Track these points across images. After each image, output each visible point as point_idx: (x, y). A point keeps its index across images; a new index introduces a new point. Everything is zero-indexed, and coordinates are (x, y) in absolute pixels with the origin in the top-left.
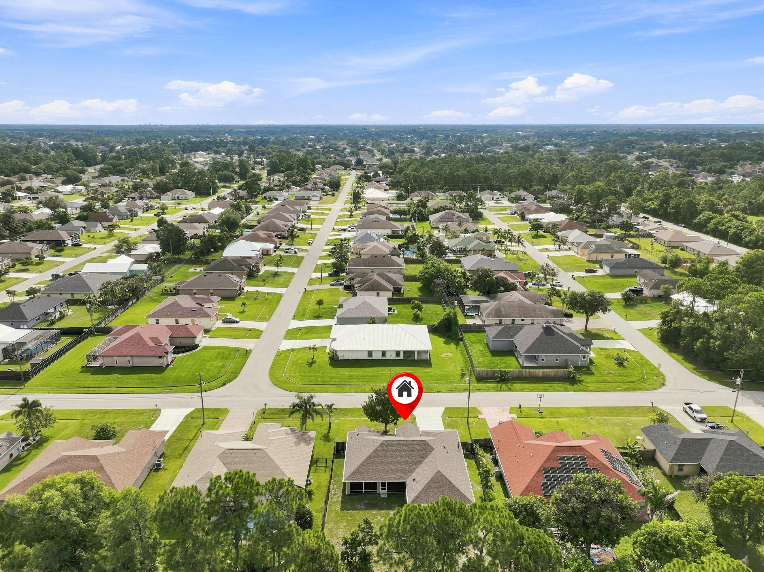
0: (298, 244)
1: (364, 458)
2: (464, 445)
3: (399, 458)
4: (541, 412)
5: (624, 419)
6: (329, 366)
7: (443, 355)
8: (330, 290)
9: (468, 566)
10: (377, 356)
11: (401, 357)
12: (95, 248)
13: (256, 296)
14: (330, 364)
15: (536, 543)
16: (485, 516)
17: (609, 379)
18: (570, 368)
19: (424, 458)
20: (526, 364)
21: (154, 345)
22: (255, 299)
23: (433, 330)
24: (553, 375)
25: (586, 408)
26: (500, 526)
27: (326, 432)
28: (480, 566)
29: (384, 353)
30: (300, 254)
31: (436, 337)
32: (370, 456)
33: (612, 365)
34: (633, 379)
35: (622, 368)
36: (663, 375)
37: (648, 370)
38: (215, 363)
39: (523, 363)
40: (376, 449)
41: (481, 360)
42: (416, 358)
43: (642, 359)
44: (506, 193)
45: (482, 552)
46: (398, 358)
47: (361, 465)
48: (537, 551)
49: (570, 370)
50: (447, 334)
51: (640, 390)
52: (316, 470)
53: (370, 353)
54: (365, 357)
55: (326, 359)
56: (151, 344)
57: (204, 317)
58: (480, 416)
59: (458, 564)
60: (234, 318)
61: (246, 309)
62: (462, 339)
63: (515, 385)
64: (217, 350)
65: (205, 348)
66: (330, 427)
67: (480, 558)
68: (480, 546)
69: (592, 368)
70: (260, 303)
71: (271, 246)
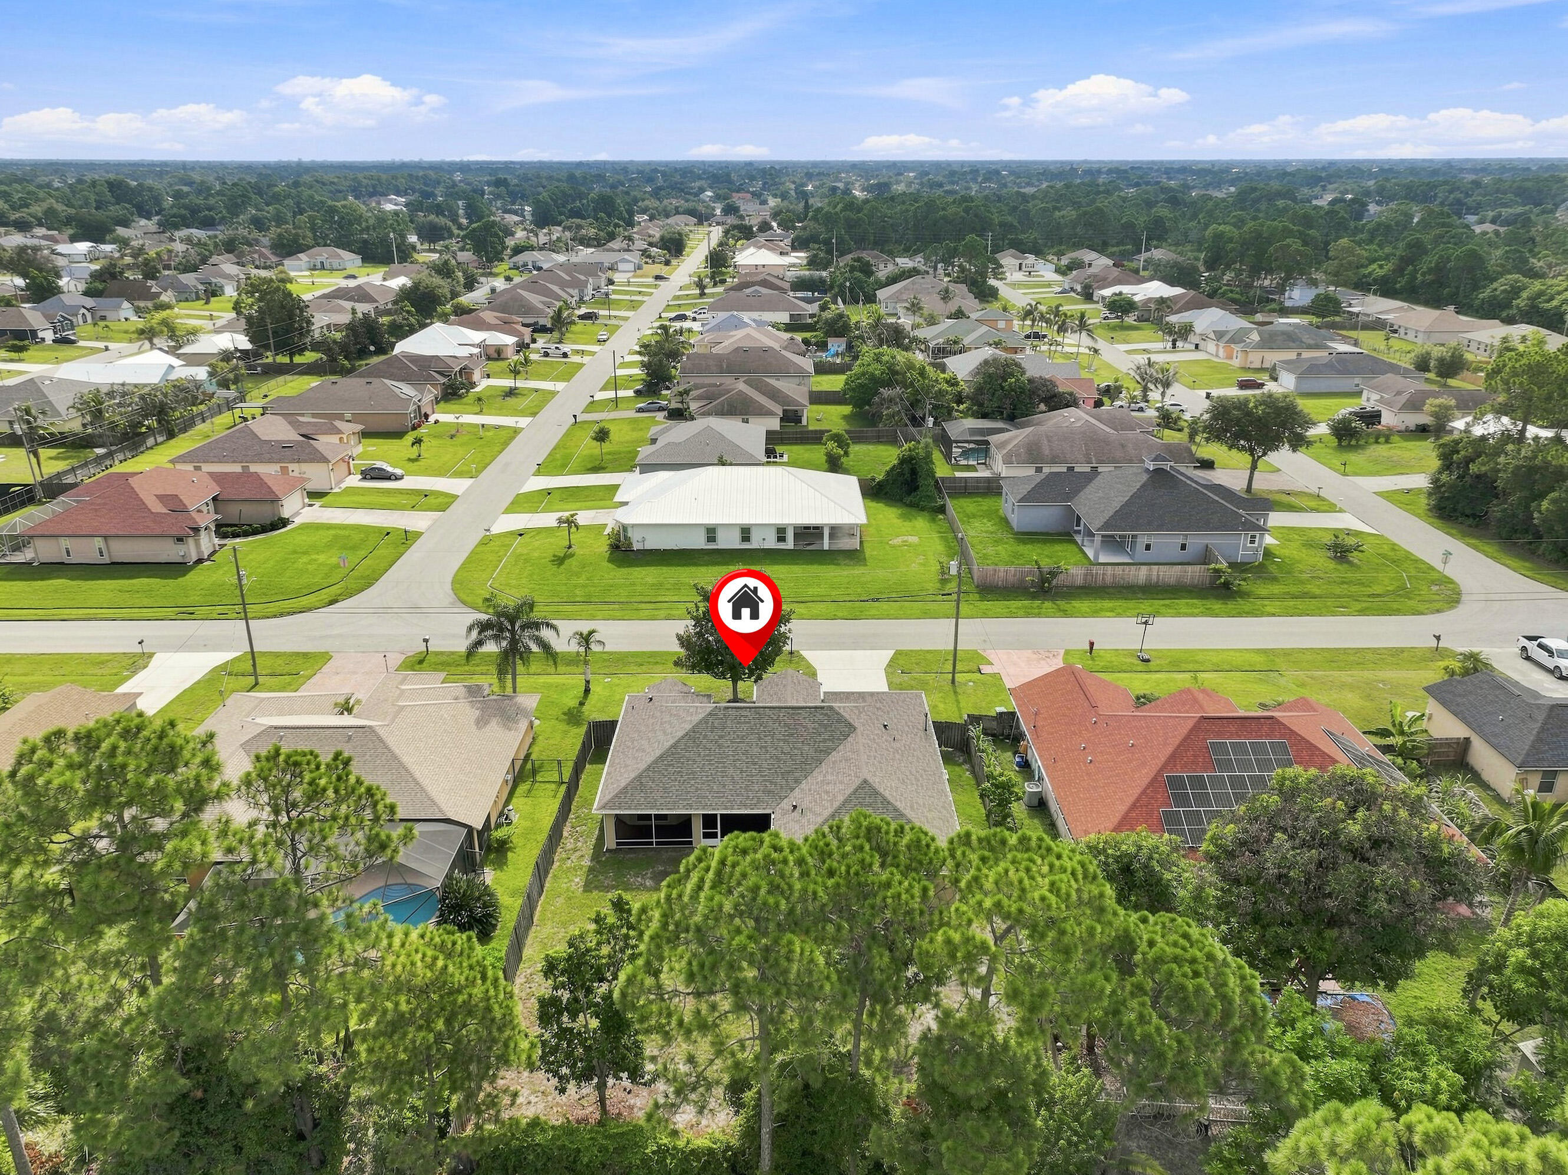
0: (575, 342)
1: (658, 753)
2: (943, 730)
3: (756, 750)
4: (1148, 661)
5: (1368, 675)
6: (606, 564)
7: (898, 541)
8: (632, 421)
9: (940, 1039)
10: (729, 541)
11: (790, 544)
12: (107, 349)
13: (454, 433)
14: (611, 560)
15: (1176, 959)
16: (1000, 869)
17: (1317, 591)
18: (1217, 561)
19: (828, 752)
20: (1102, 559)
21: (165, 511)
22: (452, 437)
23: (873, 491)
24: (1172, 581)
25: (1264, 651)
26: (1053, 899)
27: (573, 703)
28: (981, 1038)
29: (746, 533)
30: (575, 359)
31: (880, 506)
32: (674, 746)
33: (1322, 561)
34: (1378, 589)
35: (1345, 566)
36: (1452, 582)
37: (1413, 573)
38: (322, 558)
39: (1096, 556)
40: (693, 730)
41: (990, 550)
42: (826, 547)
43: (1393, 550)
44: (1050, 257)
45: (986, 994)
46: (781, 546)
47: (648, 769)
48: (1183, 988)
49: (1218, 566)
50: (908, 500)
51: (1397, 612)
52: (529, 791)
53: (711, 532)
54: (699, 542)
55: (603, 546)
56: (158, 508)
57: (312, 461)
58: (986, 669)
59: (904, 1035)
60: (390, 469)
61: (424, 454)
62: (942, 510)
63: (1076, 604)
64: (332, 532)
65: (306, 527)
66: (587, 691)
67: (981, 1012)
68: (983, 970)
69: (1273, 568)
70: (462, 445)
71: (510, 340)
